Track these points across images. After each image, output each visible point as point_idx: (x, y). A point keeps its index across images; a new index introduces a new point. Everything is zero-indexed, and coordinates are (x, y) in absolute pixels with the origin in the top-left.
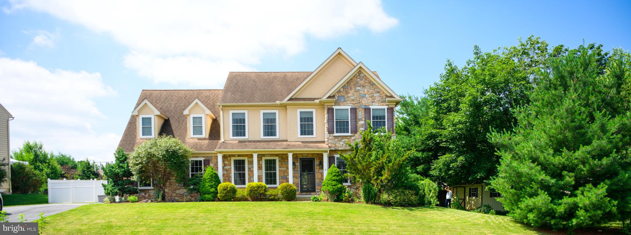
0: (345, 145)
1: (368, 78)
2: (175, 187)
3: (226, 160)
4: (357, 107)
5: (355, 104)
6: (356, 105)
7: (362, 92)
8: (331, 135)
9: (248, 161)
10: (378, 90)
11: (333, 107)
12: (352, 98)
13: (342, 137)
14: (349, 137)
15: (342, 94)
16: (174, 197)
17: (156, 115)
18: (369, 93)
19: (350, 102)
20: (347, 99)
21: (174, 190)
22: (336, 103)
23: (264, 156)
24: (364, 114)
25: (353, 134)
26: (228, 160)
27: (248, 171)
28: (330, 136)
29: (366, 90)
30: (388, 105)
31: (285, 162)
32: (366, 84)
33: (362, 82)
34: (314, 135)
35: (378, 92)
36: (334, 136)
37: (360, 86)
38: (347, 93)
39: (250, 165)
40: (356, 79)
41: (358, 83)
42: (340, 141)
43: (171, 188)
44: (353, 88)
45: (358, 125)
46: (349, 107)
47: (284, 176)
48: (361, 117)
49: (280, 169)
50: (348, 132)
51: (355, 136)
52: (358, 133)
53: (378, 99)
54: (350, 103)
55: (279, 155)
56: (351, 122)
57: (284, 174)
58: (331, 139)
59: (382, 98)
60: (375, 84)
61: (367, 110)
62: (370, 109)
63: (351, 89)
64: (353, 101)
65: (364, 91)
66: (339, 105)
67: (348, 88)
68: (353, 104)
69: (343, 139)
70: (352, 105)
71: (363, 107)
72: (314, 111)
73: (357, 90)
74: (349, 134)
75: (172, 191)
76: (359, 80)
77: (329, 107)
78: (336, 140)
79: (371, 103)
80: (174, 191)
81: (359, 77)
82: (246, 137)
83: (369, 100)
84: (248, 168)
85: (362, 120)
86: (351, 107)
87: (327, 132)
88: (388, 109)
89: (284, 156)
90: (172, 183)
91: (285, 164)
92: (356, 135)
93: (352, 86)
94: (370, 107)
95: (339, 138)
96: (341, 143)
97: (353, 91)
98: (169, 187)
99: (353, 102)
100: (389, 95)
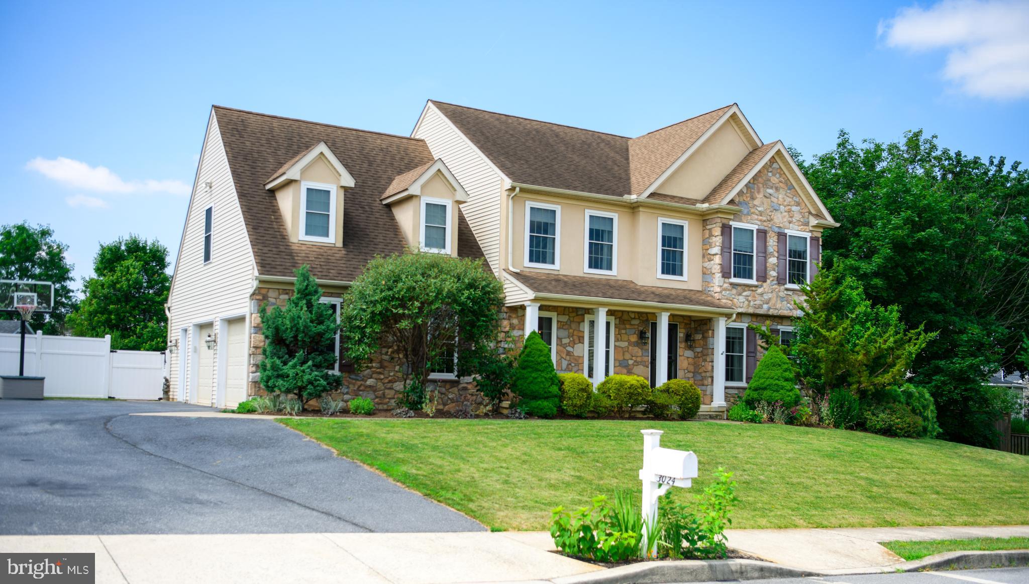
0: (746, 302)
1: (784, 174)
2: (392, 374)
3: (514, 316)
4: (766, 228)
5: (765, 221)
6: (765, 224)
7: (775, 200)
8: (727, 280)
9: (558, 321)
10: (797, 200)
11: (731, 223)
12: (760, 209)
13: (744, 287)
14: (754, 289)
15: (745, 198)
16: (390, 399)
17: (342, 187)
18: (786, 203)
19: (756, 217)
20: (752, 210)
21: (390, 382)
22: (737, 215)
23: (589, 313)
24: (776, 244)
25: (760, 283)
26: (517, 317)
27: (557, 345)
28: (724, 282)
29: (780, 196)
30: (811, 231)
31: (625, 329)
32: (781, 184)
33: (775, 180)
34: (685, 277)
35: (798, 204)
36: (731, 284)
37: (772, 188)
38: (753, 198)
39: (561, 330)
40: (766, 172)
41: (770, 180)
42: (740, 295)
43: (382, 377)
44: (762, 190)
45: (768, 265)
46: (754, 228)
47: (624, 359)
48: (772, 250)
49: (617, 344)
50: (750, 277)
51: (762, 286)
52: (768, 281)
53: (797, 217)
54: (757, 220)
55: (616, 313)
56: (757, 256)
57: (623, 355)
58: (725, 290)
59: (803, 217)
60: (794, 188)
61: (782, 236)
62: (785, 235)
63: (759, 192)
64: (761, 216)
65: (778, 198)
66: (740, 221)
67: (754, 189)
68: (761, 221)
69: (744, 291)
70: (759, 223)
71: (777, 230)
72: (686, 224)
73: (768, 195)
74: (753, 282)
75: (384, 384)
76: (770, 174)
77: (725, 221)
78: (734, 291)
79: (787, 224)
80: (389, 385)
81: (770, 170)
82: (557, 266)
83: (785, 216)
84: (557, 338)
85: (774, 256)
86: (757, 227)
87: (720, 275)
88: (812, 238)
89: (625, 317)
90: (386, 364)
91: (626, 333)
92: (765, 284)
93: (761, 185)
94: (786, 231)
95: (739, 288)
96: (742, 299)
97: (761, 195)
98: (380, 373)
99: (761, 218)
100: (813, 212)
